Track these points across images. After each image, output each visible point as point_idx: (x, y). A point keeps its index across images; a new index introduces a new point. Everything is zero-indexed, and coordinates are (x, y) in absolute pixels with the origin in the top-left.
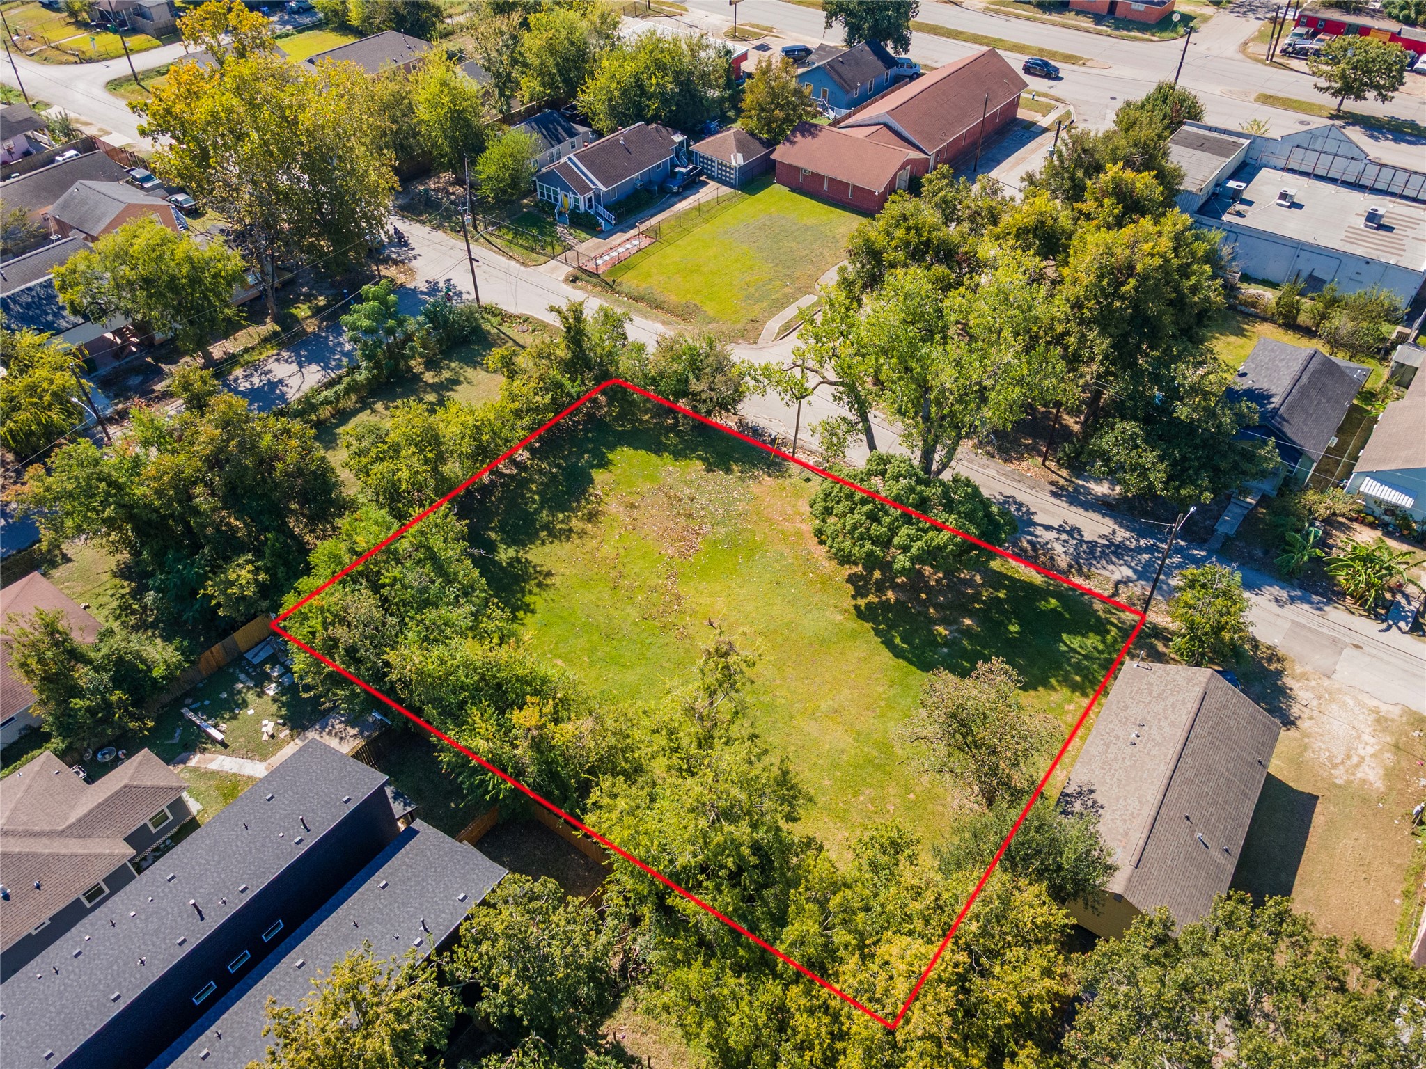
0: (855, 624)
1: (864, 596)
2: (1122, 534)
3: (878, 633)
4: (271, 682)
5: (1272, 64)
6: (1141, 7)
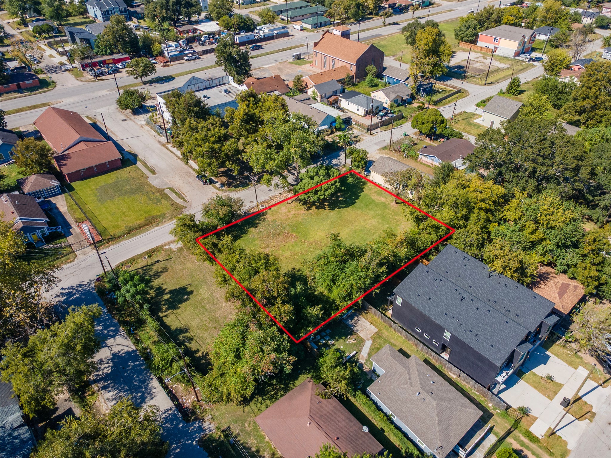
4: (328, 342)
5: (99, 80)
6: (31, 82)
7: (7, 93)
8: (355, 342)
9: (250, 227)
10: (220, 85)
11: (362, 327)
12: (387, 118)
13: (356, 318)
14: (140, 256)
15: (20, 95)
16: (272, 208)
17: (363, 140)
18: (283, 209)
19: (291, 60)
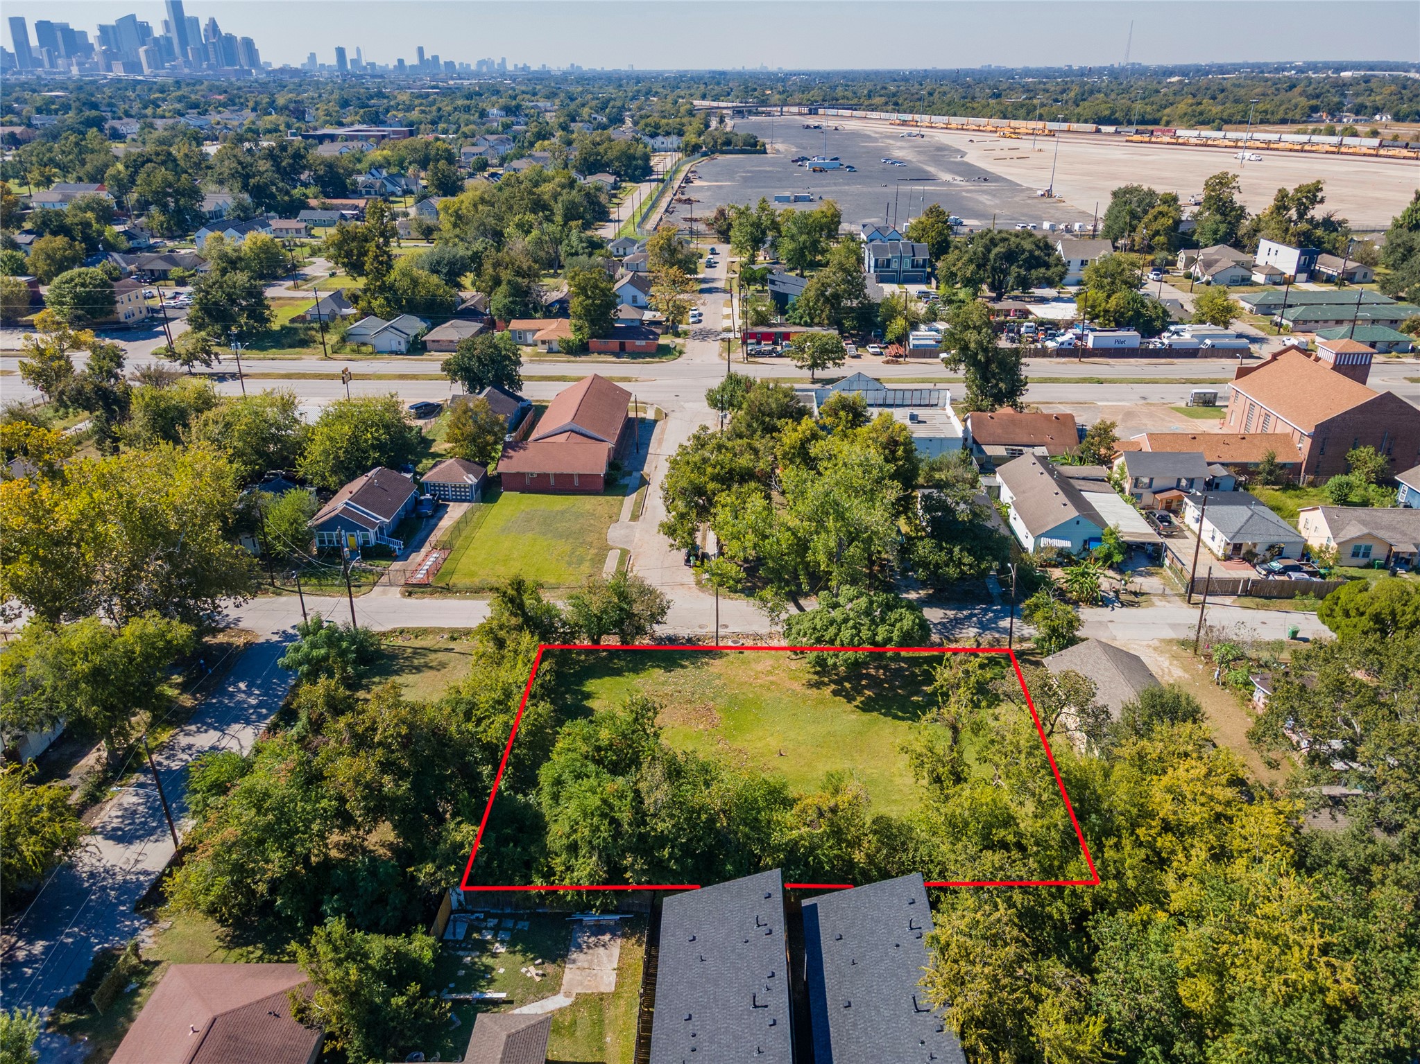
0: (866, 717)
1: (855, 699)
2: (951, 613)
3: (885, 715)
4: (493, 944)
5: (749, 363)
6: (643, 343)
7: (599, 353)
8: (538, 979)
9: (658, 666)
10: (920, 405)
11: (591, 962)
12: (1285, 578)
13: (607, 937)
14: (438, 631)
15: (614, 359)
16: (747, 653)
17: (1152, 605)
18: (766, 661)
19: (1183, 405)
